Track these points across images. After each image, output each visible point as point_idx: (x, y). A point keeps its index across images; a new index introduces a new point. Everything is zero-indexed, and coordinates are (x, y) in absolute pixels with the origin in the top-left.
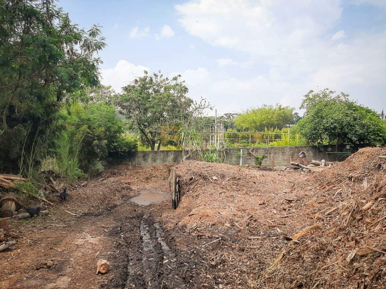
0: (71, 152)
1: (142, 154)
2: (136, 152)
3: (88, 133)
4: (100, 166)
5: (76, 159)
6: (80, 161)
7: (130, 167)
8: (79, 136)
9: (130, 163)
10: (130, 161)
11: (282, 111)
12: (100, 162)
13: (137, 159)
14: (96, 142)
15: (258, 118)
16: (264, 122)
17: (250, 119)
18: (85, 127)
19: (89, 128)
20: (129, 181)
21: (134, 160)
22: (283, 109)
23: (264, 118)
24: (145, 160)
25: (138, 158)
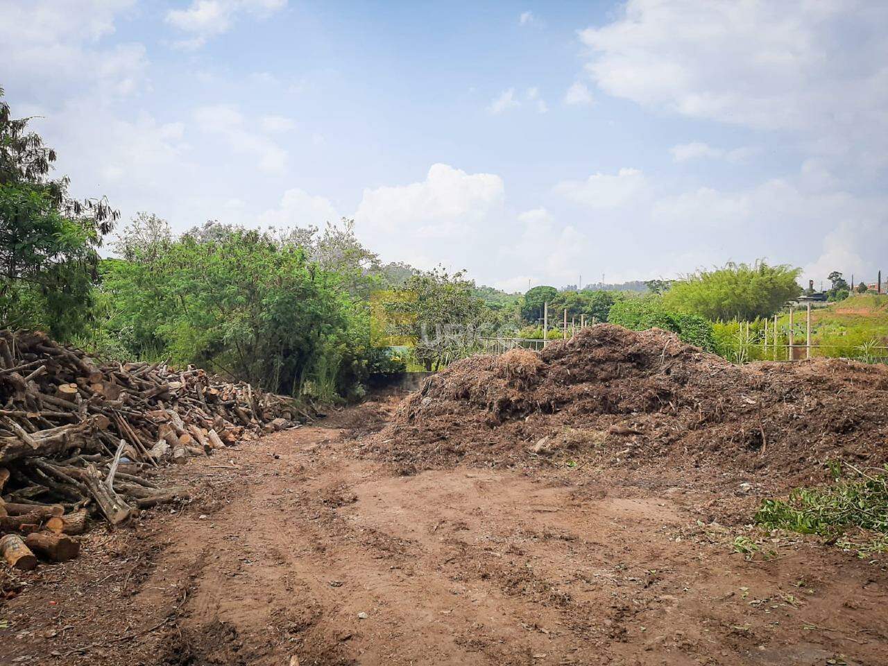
0: (329, 374)
1: (412, 377)
2: (404, 374)
3: (346, 352)
4: (360, 390)
5: (333, 383)
6: (337, 385)
7: (395, 393)
8: (337, 356)
9: (396, 388)
10: (396, 385)
11: (768, 276)
12: (360, 385)
13: (405, 383)
14: (356, 362)
15: (712, 294)
16: (726, 302)
17: (694, 295)
18: (343, 346)
19: (348, 345)
20: (390, 407)
21: (402, 384)
22: (772, 271)
23: (726, 294)
24: (414, 384)
25: (407, 381)
